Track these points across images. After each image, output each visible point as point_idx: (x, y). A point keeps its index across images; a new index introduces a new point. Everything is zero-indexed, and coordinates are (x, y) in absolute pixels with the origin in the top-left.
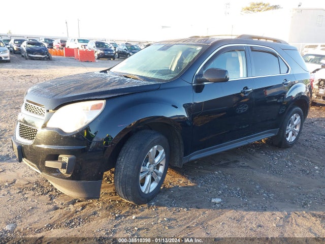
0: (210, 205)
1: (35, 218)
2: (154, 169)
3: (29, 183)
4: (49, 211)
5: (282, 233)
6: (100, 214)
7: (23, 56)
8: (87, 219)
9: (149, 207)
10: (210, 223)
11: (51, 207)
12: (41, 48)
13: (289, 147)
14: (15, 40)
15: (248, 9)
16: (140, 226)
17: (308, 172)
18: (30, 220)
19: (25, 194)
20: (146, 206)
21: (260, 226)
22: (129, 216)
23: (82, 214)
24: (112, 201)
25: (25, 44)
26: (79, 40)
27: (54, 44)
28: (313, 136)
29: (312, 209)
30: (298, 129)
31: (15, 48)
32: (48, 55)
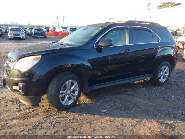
0: (100, 113)
1: (8, 114)
2: (71, 92)
3: (12, 98)
4: (16, 112)
5: (133, 129)
6: (40, 114)
7: (32, 37)
8: (33, 116)
9: (67, 112)
10: (95, 122)
11: (18, 110)
12: (42, 32)
13: (161, 85)
14: (29, 28)
15: (161, 6)
16: (57, 121)
17: (166, 99)
18: (6, 115)
19: (8, 103)
20: (65, 112)
21: (122, 125)
22: (54, 116)
23: (31, 114)
24: (49, 109)
25: (33, 30)
26: (62, 27)
27: (50, 30)
28: (179, 79)
29: (158, 118)
30: (167, 74)
31: (29, 32)
32: (45, 36)
